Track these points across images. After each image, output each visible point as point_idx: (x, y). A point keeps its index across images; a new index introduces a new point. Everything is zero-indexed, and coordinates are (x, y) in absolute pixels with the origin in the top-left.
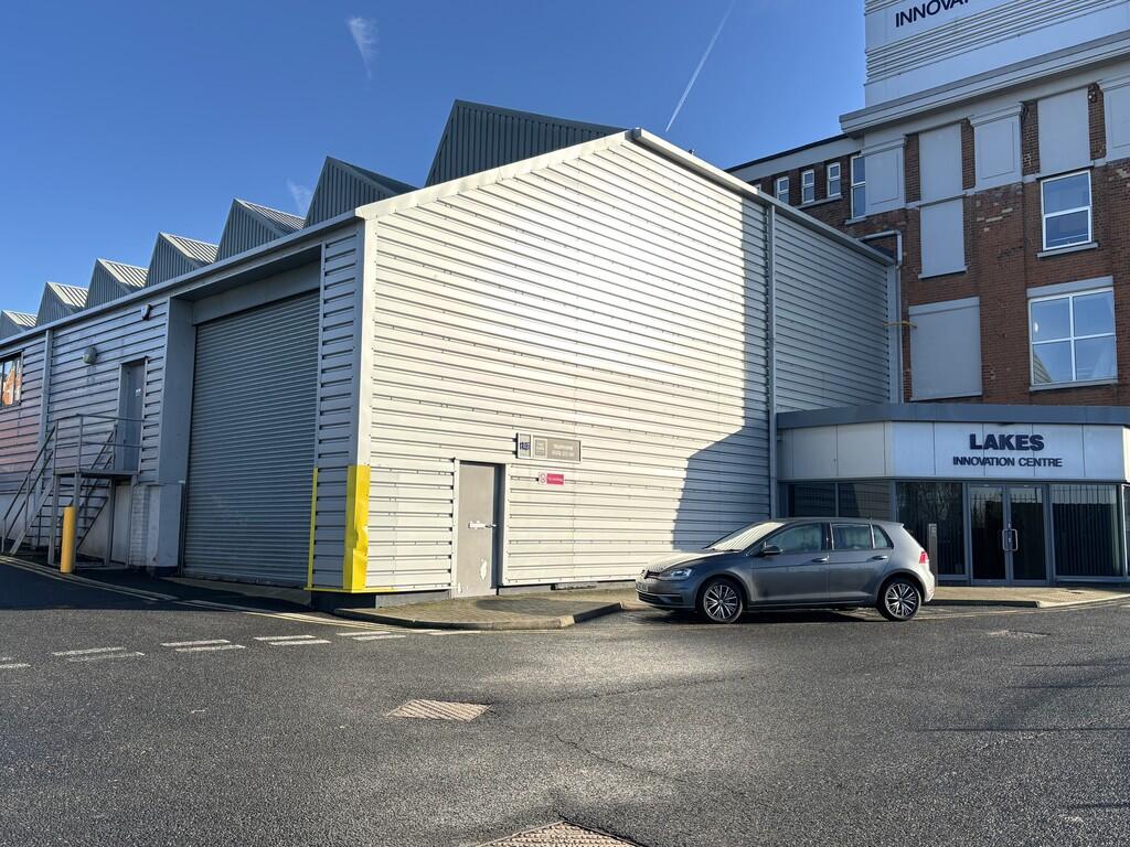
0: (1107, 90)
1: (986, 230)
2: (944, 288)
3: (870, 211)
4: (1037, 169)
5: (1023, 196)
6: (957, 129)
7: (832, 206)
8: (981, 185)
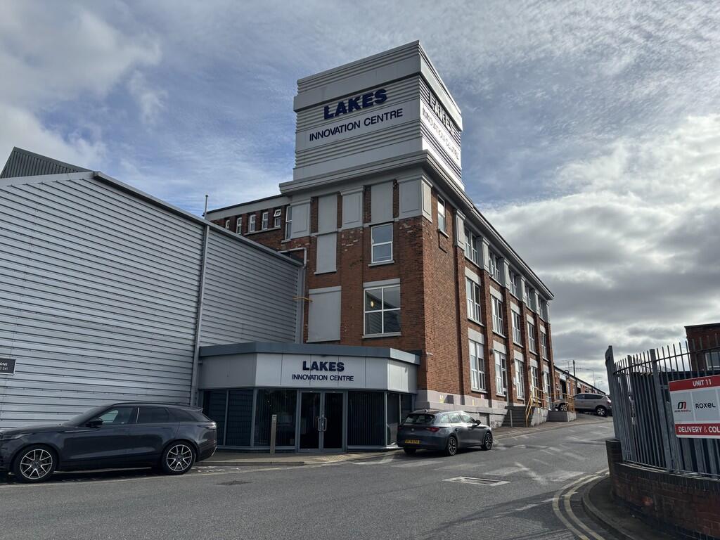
0: (401, 183)
1: (346, 250)
2: (326, 280)
3: (293, 236)
4: (370, 220)
5: (363, 234)
6: (336, 197)
7: (275, 232)
8: (345, 227)
